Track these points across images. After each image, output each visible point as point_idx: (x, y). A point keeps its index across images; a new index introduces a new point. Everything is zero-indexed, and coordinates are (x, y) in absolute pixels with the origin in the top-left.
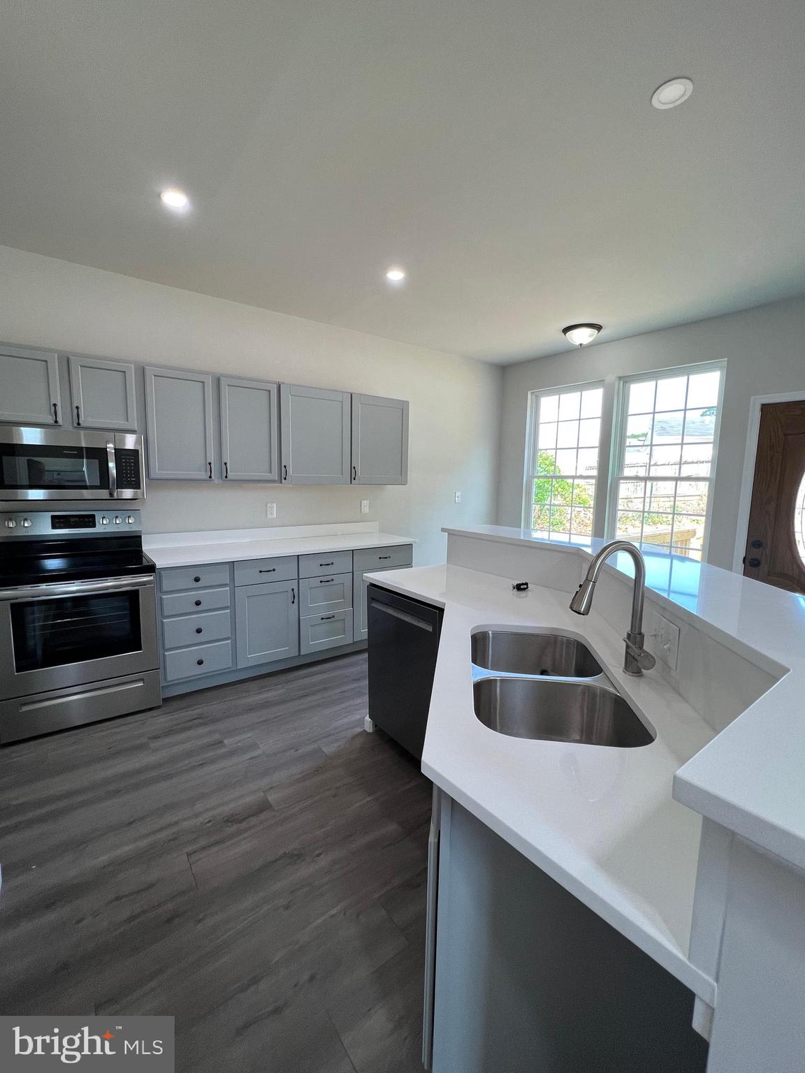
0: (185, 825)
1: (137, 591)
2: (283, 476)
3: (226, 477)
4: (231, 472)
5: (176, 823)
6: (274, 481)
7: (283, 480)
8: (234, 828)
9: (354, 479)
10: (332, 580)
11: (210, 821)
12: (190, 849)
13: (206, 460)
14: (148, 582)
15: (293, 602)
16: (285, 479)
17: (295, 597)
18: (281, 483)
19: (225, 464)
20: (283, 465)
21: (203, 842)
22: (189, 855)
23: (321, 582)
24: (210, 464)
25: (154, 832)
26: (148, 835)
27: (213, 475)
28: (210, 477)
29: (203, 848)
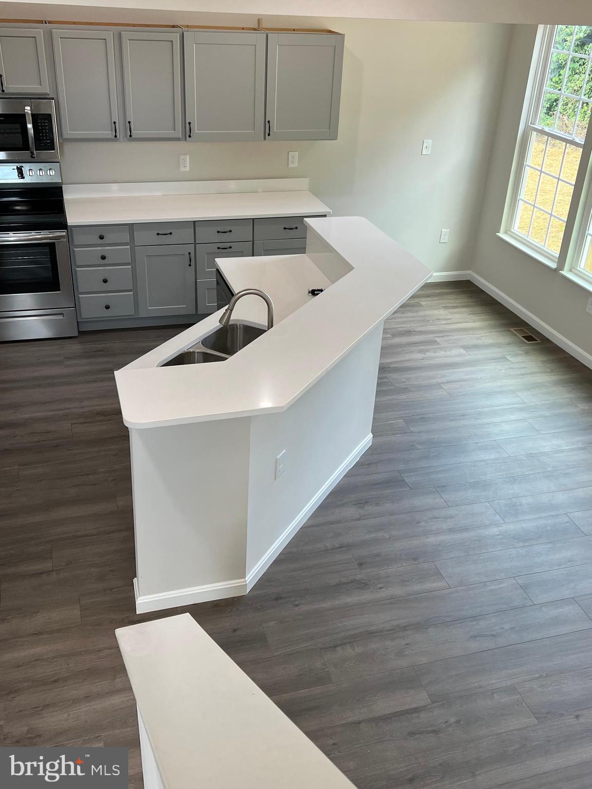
0: (74, 410)
1: (54, 243)
2: (188, 133)
3: (131, 136)
4: (134, 130)
5: (69, 408)
6: (178, 139)
7: (187, 137)
8: (101, 418)
9: (269, 135)
10: (230, 247)
11: (89, 412)
12: (73, 422)
13: (111, 120)
14: (62, 237)
15: (190, 265)
16: (190, 136)
17: (192, 261)
18: (186, 140)
19: (129, 122)
20: (187, 122)
21: (81, 420)
22: (72, 424)
23: (218, 248)
24: (115, 123)
25: (57, 410)
26: (53, 411)
27: (118, 135)
28: (116, 136)
29: (81, 423)
